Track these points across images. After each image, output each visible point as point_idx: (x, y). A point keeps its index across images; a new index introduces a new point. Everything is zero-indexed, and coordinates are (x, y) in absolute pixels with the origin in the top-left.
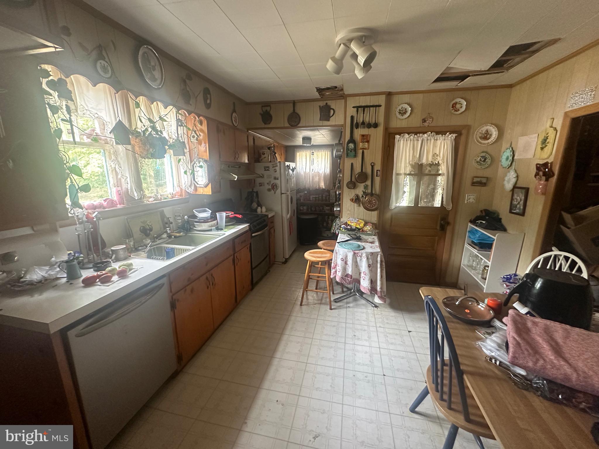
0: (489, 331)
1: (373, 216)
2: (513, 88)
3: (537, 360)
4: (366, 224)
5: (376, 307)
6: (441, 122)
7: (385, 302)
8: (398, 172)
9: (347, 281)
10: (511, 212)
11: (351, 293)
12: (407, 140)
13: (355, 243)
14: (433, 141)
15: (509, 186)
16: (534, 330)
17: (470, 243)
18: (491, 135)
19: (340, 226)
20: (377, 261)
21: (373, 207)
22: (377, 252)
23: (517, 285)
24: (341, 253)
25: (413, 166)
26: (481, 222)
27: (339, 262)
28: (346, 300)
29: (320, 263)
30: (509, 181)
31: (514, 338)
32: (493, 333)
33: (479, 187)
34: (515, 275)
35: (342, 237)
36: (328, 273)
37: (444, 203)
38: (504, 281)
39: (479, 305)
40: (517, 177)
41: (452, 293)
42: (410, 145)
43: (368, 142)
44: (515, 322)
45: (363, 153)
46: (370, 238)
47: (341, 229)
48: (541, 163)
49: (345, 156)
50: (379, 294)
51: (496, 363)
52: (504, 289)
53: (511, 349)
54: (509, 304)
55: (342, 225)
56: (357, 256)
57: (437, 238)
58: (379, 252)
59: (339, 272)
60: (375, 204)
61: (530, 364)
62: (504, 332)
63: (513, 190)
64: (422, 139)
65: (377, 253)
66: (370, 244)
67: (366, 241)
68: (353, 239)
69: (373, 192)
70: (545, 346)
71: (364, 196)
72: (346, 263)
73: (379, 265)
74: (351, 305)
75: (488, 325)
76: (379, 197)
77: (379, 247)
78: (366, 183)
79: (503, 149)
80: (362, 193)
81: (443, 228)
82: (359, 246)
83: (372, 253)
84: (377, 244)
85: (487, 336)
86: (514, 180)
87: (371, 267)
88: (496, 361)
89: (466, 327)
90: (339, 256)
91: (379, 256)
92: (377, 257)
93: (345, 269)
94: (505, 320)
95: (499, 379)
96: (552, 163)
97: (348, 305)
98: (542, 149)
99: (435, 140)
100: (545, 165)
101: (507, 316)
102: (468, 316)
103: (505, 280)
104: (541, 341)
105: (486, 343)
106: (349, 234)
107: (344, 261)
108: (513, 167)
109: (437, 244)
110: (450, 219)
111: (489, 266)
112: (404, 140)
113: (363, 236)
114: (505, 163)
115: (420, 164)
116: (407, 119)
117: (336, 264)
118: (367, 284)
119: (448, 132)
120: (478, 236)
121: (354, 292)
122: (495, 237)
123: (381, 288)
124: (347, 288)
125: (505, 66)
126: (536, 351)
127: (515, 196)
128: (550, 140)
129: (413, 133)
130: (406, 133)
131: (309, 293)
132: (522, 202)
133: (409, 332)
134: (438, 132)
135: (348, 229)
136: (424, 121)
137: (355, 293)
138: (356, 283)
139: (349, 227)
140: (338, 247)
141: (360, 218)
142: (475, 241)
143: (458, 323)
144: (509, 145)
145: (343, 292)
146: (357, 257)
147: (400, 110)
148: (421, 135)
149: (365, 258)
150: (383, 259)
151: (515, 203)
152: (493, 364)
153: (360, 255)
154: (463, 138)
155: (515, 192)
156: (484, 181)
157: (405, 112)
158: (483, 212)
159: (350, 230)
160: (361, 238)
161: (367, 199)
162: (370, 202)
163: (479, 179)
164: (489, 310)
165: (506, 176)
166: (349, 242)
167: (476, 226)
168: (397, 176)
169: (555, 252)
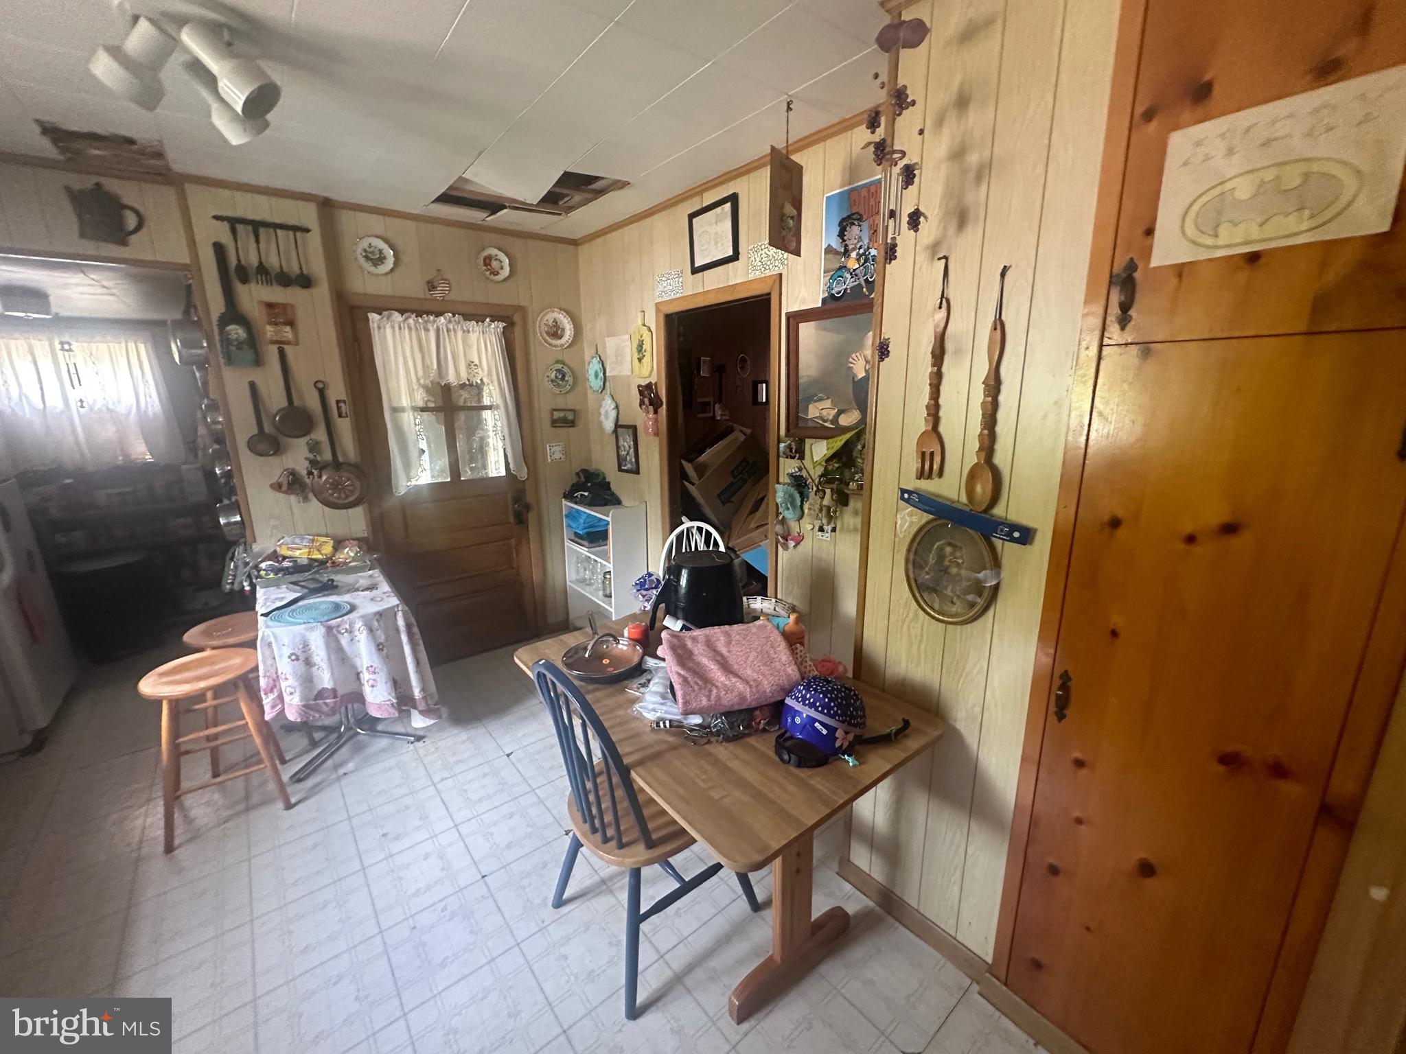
0: (643, 680)
1: (356, 520)
2: (580, 247)
3: (710, 691)
4: (339, 544)
5: (419, 738)
6: (468, 291)
7: (440, 717)
8: (396, 405)
9: (325, 709)
10: (620, 470)
11: (340, 736)
12: (400, 328)
13: (323, 602)
14: (460, 333)
15: (609, 425)
16: (696, 651)
17: (573, 538)
18: (563, 330)
19: (256, 567)
20: (398, 631)
21: (347, 497)
22: (394, 607)
23: (659, 590)
24: (286, 640)
25: (428, 390)
26: (582, 495)
27: (285, 667)
28: (330, 763)
29: (209, 695)
30: (607, 418)
31: (679, 674)
32: (649, 681)
33: (566, 430)
34: (650, 575)
35: (273, 597)
36: (250, 711)
37: (512, 466)
38: (638, 590)
39: (619, 643)
40: (617, 407)
41: (571, 640)
42: (411, 339)
43: (291, 323)
44: (673, 648)
45: (282, 353)
46: (361, 577)
47: (263, 573)
48: (643, 384)
49: (222, 361)
50: (422, 706)
51: (665, 726)
52: (640, 604)
53: (679, 694)
54: (657, 624)
55: (261, 562)
56: (339, 632)
57: (513, 541)
58: (398, 606)
59: (291, 694)
60: (351, 488)
61: (704, 702)
62: (662, 671)
63: (615, 431)
64: (435, 326)
65: (392, 611)
66: (366, 593)
67: (353, 589)
68: (313, 592)
69: (341, 459)
70: (713, 667)
71: (315, 472)
72: (308, 663)
73: (404, 638)
74: (350, 766)
75: (638, 671)
76: (359, 470)
77: (393, 594)
78: (313, 436)
79: (587, 358)
80: (307, 464)
81: (521, 519)
82: (337, 607)
83: (380, 615)
84: (385, 587)
85: (642, 690)
86: (613, 414)
87: (387, 649)
88: (664, 723)
89: (611, 690)
90: (279, 649)
91: (400, 615)
92: (395, 617)
93: (307, 680)
94: (660, 652)
95: (674, 748)
96: (656, 384)
97: (341, 771)
98: (640, 360)
99: (464, 332)
100: (649, 386)
101: (661, 644)
102: (609, 669)
103: (639, 587)
104: (706, 663)
105: (646, 701)
106: (295, 583)
107: (302, 658)
108: (608, 390)
109: (517, 555)
110: (530, 498)
111: (610, 572)
112: (393, 327)
113: (339, 578)
114: (596, 384)
115: (443, 384)
116: (389, 276)
117: (275, 676)
118: (386, 694)
119: (487, 317)
120: (582, 521)
121: (348, 729)
122: (608, 516)
123: (423, 690)
124: (324, 728)
125: (561, 203)
126: (706, 680)
127: (621, 442)
128: (647, 346)
129: (412, 311)
130: (396, 310)
131: (189, 800)
132: (632, 450)
133: (508, 755)
134: (469, 315)
135: (286, 571)
136: (431, 286)
137: (352, 732)
138: (350, 706)
139: (286, 564)
140: (268, 627)
141: (315, 531)
142: (581, 532)
143: (598, 690)
144: (593, 351)
145: (314, 744)
146: (340, 636)
147: (365, 251)
148: (432, 318)
149: (365, 632)
150: (413, 620)
151: (623, 453)
152: (661, 730)
153: (348, 627)
154: (518, 330)
155: (619, 435)
156: (570, 416)
157: (381, 259)
158: (581, 474)
159: (295, 571)
160: (335, 583)
161: (327, 478)
162: (336, 486)
163: (562, 414)
164: (635, 646)
165: (601, 406)
166: (301, 603)
167: (576, 503)
168: (396, 414)
169: (687, 524)
